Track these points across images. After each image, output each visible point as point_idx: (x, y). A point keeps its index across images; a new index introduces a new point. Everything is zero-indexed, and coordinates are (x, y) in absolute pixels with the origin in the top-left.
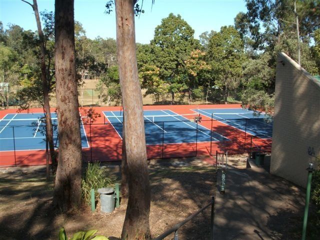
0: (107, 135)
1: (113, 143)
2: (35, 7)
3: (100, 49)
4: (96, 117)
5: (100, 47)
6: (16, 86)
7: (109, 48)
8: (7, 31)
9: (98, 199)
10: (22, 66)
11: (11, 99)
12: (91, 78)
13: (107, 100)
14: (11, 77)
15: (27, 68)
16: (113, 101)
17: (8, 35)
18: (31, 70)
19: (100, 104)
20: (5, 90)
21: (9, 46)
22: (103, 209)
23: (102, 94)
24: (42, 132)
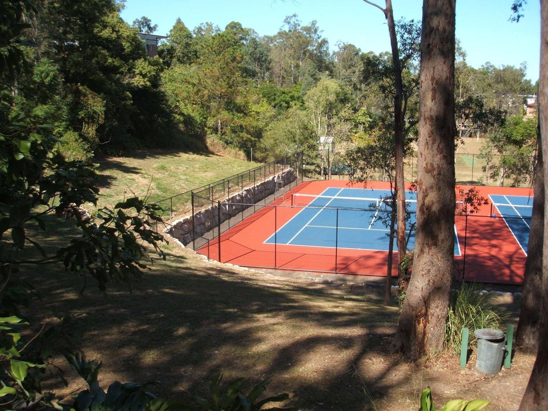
0: (496, 237)
1: (504, 252)
2: (389, 13)
3: (489, 85)
4: (479, 204)
5: (491, 81)
6: (344, 143)
7: (505, 83)
8: (334, 53)
9: (473, 347)
10: (355, 110)
11: (335, 164)
12: (470, 136)
13: (498, 175)
14: (338, 127)
15: (364, 114)
16: (508, 177)
17: (336, 60)
18: (371, 117)
19: (484, 182)
20: (327, 148)
21: (337, 78)
22: (480, 366)
23: (490, 164)
24: (385, 222)
